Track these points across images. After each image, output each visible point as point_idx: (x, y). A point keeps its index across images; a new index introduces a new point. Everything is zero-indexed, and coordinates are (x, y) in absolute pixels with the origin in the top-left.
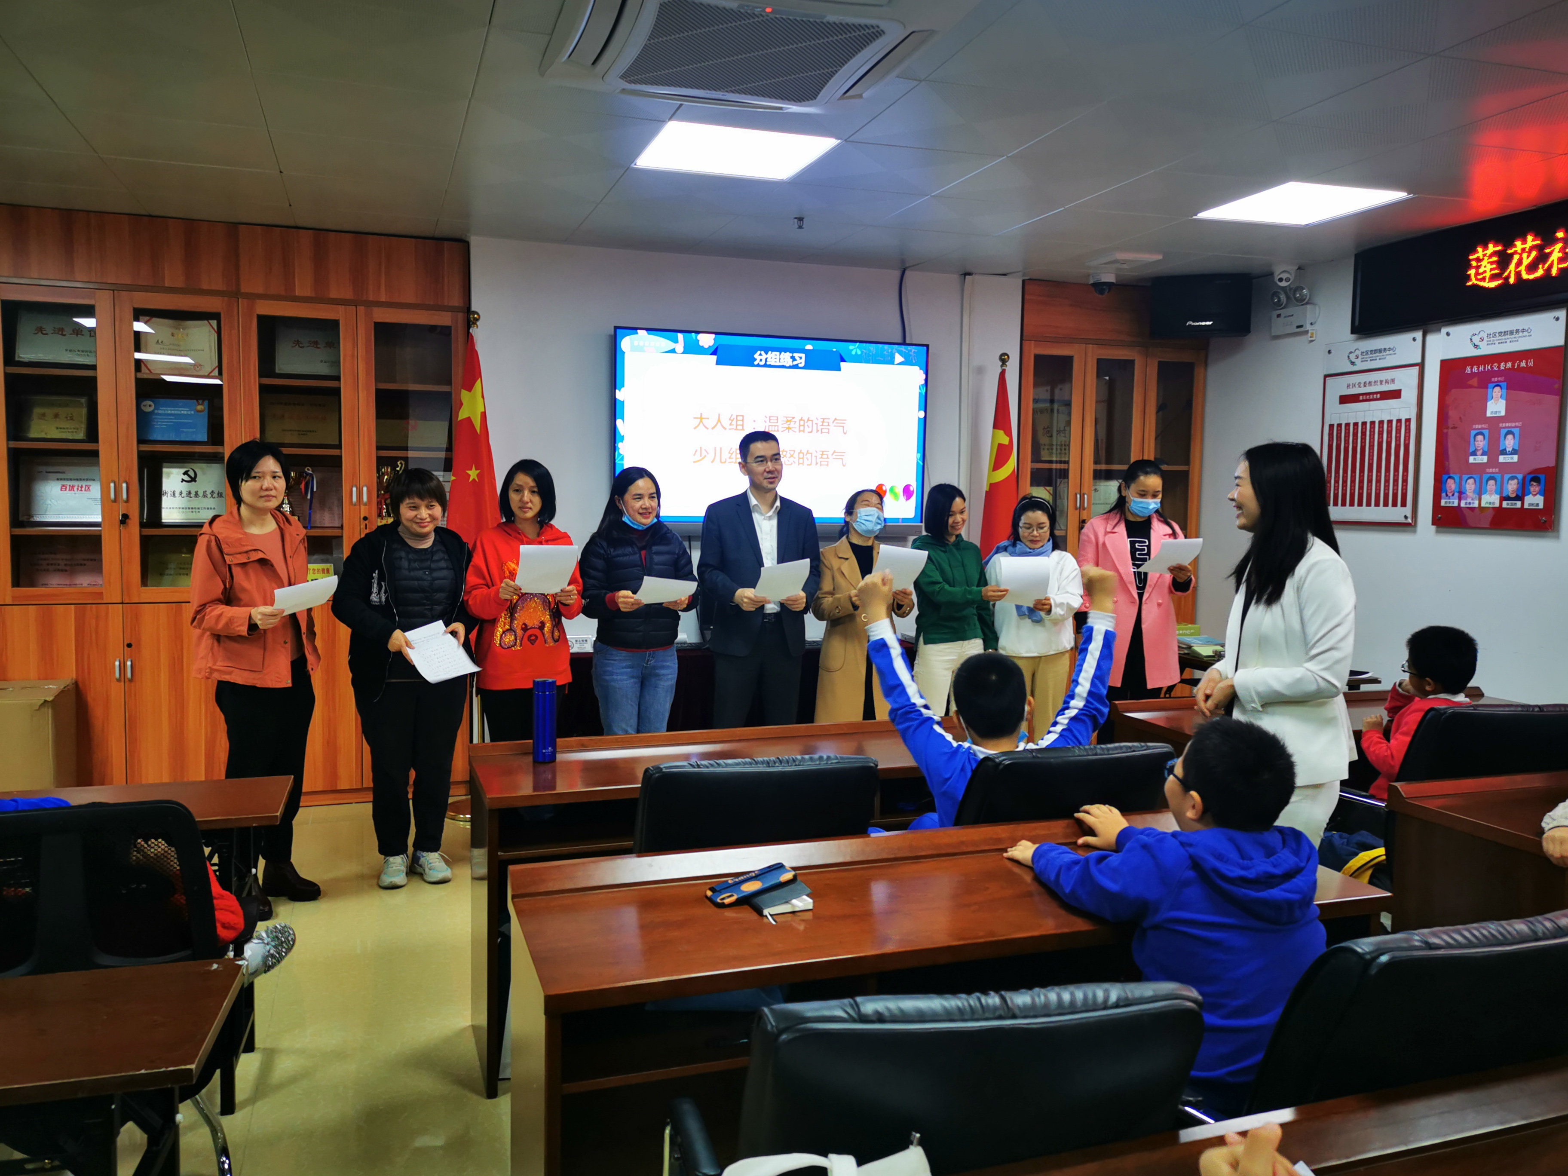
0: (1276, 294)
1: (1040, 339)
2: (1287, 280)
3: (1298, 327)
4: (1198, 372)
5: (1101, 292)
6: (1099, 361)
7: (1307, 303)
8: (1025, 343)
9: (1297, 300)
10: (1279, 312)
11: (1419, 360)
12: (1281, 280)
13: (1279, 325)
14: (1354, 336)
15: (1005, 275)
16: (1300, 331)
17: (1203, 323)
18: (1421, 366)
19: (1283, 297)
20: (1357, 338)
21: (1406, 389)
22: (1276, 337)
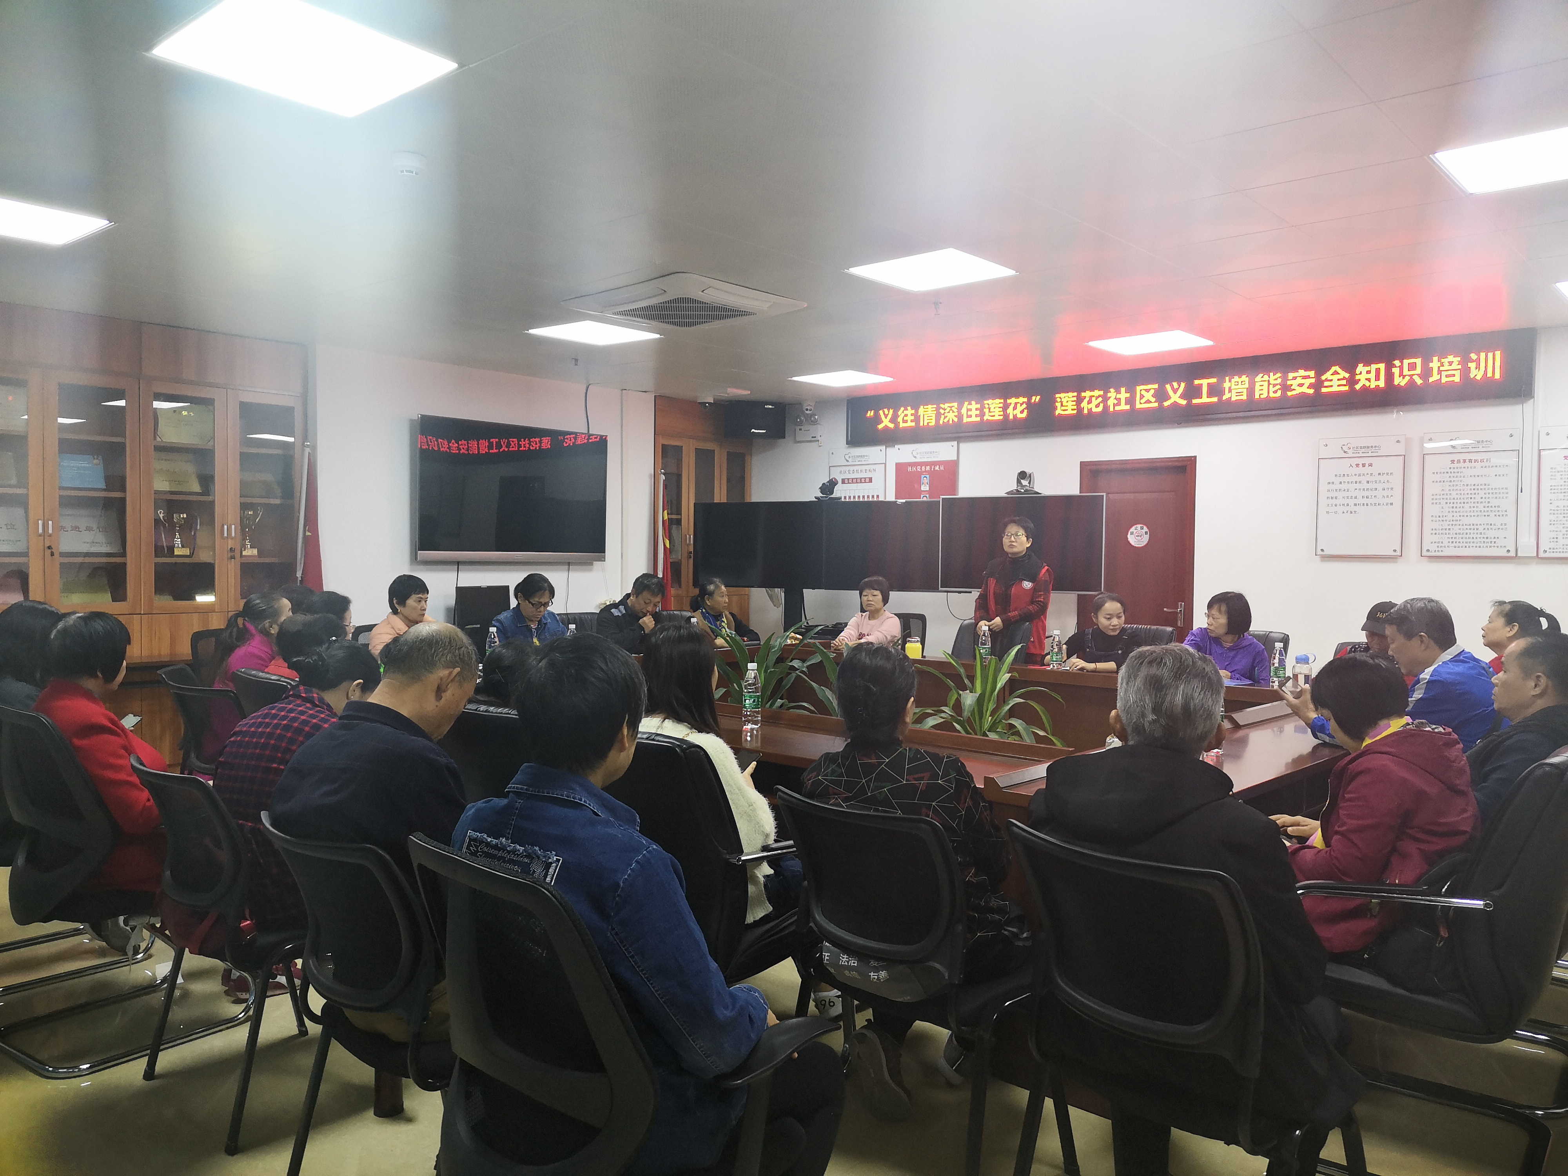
0: (798, 417)
1: (663, 434)
2: (811, 410)
3: (812, 437)
4: (748, 458)
5: (704, 408)
6: (696, 449)
7: (818, 424)
8: (655, 435)
9: (812, 421)
10: (800, 427)
11: (884, 462)
12: (807, 410)
13: (800, 436)
14: (847, 445)
15: (643, 392)
16: (814, 440)
17: (761, 431)
18: (885, 464)
19: (806, 419)
20: (849, 447)
21: (878, 477)
22: (799, 442)
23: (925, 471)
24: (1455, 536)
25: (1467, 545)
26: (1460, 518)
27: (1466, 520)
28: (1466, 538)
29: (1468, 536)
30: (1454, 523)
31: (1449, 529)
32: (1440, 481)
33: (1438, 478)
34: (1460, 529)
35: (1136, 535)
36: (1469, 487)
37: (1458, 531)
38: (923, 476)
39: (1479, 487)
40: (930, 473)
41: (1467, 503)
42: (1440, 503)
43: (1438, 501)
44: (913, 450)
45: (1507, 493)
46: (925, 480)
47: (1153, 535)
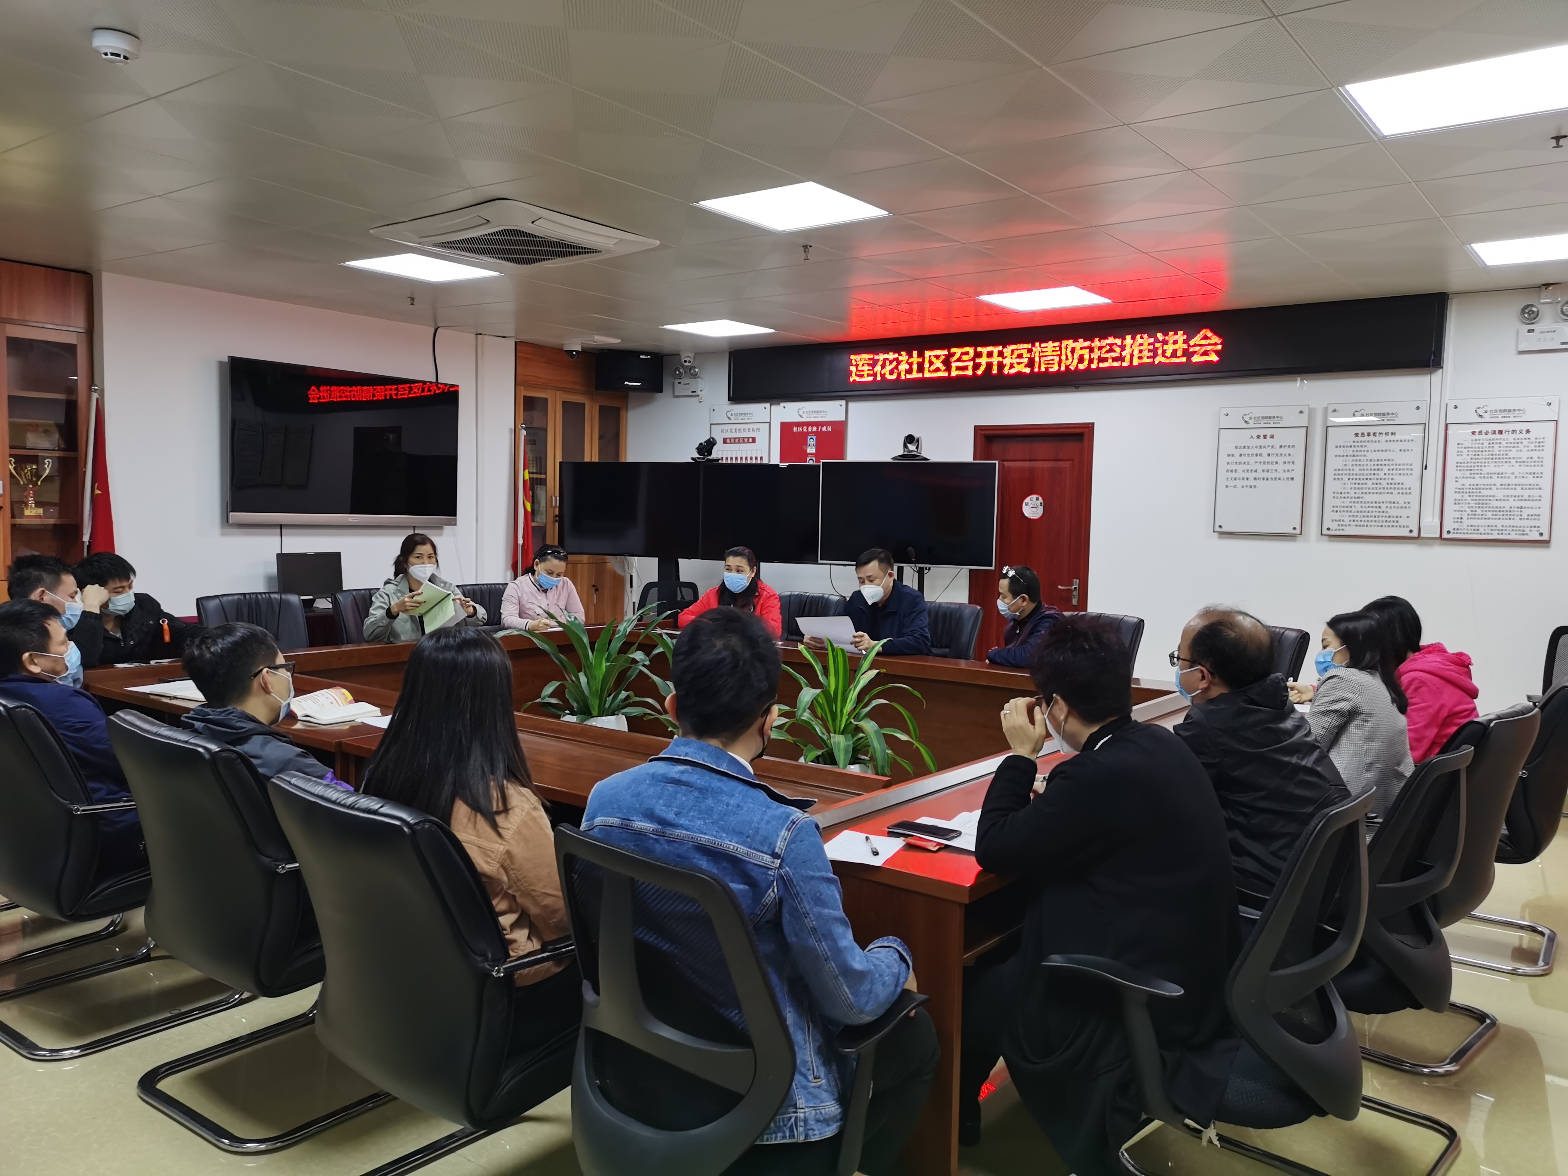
0: (677, 369)
1: (526, 385)
2: (689, 362)
3: (693, 392)
4: (622, 413)
5: (571, 356)
6: (564, 402)
7: (698, 377)
8: (518, 387)
9: (692, 374)
10: (679, 381)
11: (768, 420)
12: (685, 361)
13: (679, 390)
14: (729, 402)
15: (505, 337)
16: (694, 394)
17: (635, 384)
18: (770, 423)
19: (684, 371)
20: (731, 404)
21: (761, 437)
22: (677, 397)
23: (812, 432)
24: (1357, 514)
25: (1369, 524)
26: (1362, 495)
27: (1368, 498)
28: (1368, 516)
29: (1370, 514)
30: (1356, 500)
31: (1351, 507)
32: (1343, 456)
33: (1340, 451)
34: (1362, 507)
35: (1032, 506)
36: (1372, 463)
37: (1360, 509)
38: (809, 438)
39: (1383, 463)
40: (816, 433)
41: (1370, 479)
42: (1342, 479)
43: (1340, 477)
44: (799, 409)
45: (1412, 470)
46: (812, 442)
47: (1046, 506)
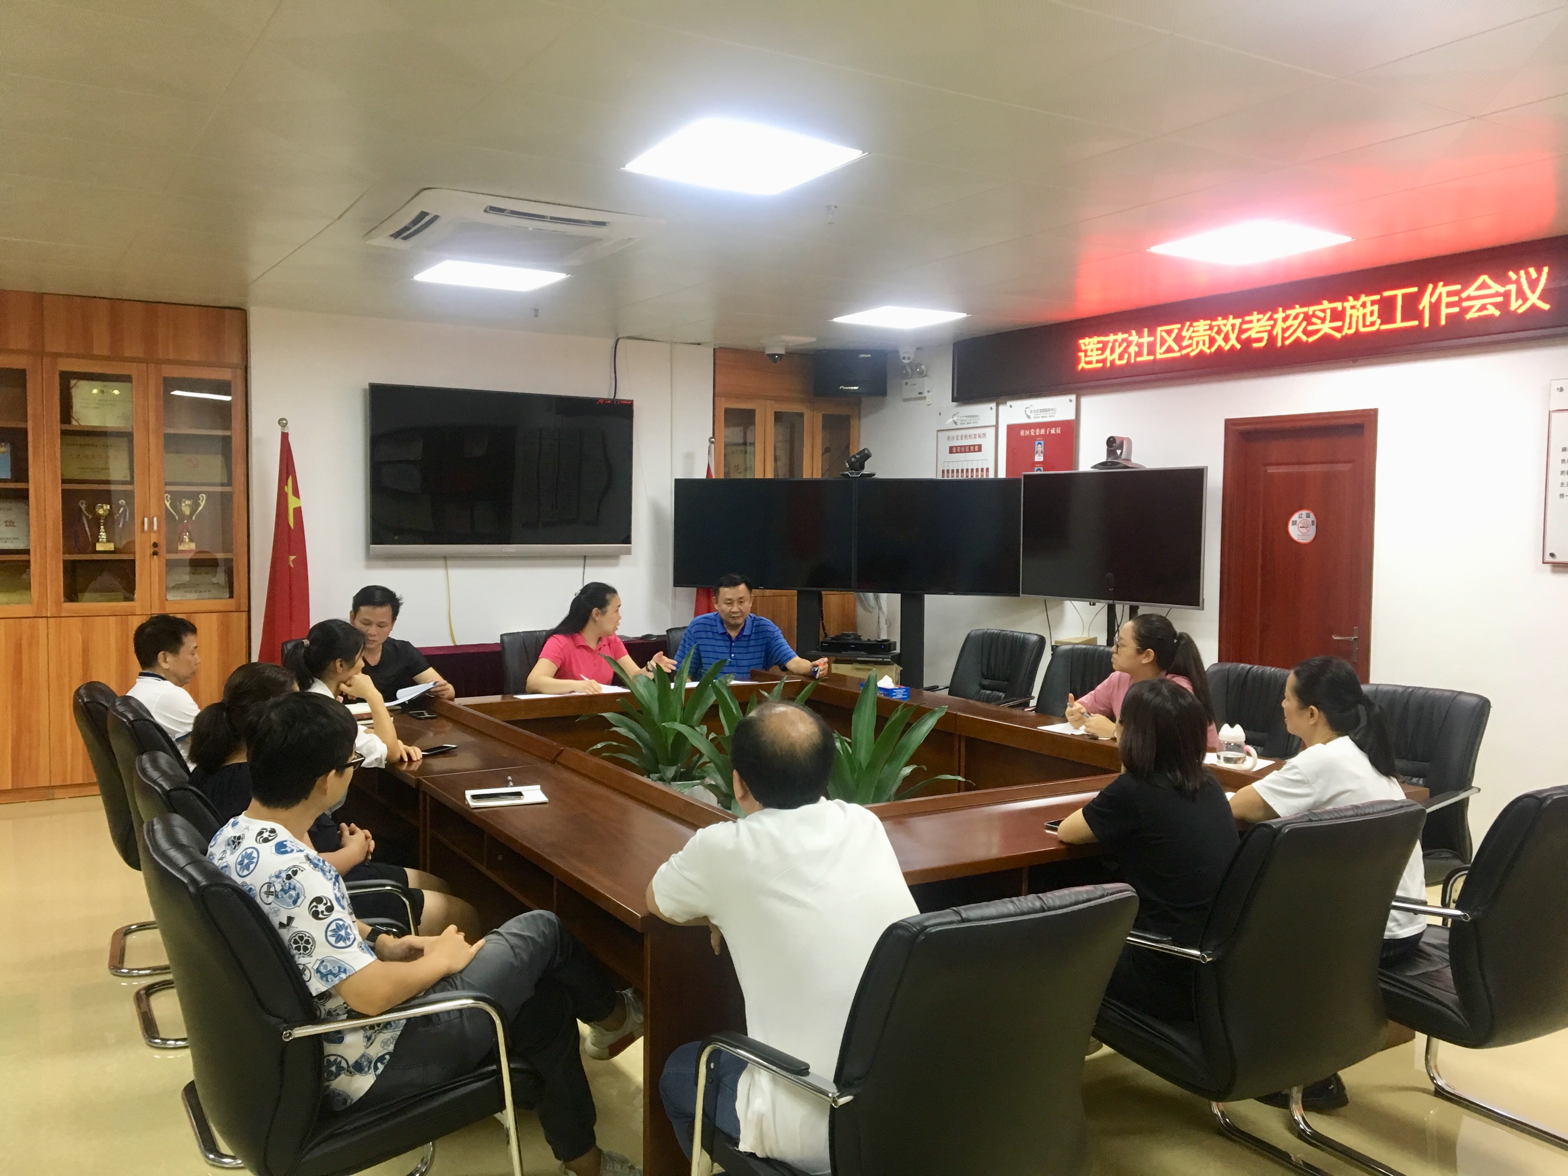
0: (904, 367)
1: (728, 396)
2: (909, 358)
3: (920, 394)
4: (854, 422)
5: (775, 361)
6: (776, 413)
7: (925, 376)
8: (716, 398)
9: (917, 373)
10: (907, 381)
11: (994, 424)
12: (904, 358)
13: (907, 391)
14: (955, 404)
15: (699, 344)
16: (921, 397)
17: (852, 388)
18: (997, 426)
19: (909, 370)
20: (957, 406)
21: (988, 444)
22: (906, 400)
23: (1040, 436)
35: (1301, 525)
38: (1037, 442)
40: (1044, 437)
44: (1027, 408)
46: (1040, 448)
47: (1321, 526)
